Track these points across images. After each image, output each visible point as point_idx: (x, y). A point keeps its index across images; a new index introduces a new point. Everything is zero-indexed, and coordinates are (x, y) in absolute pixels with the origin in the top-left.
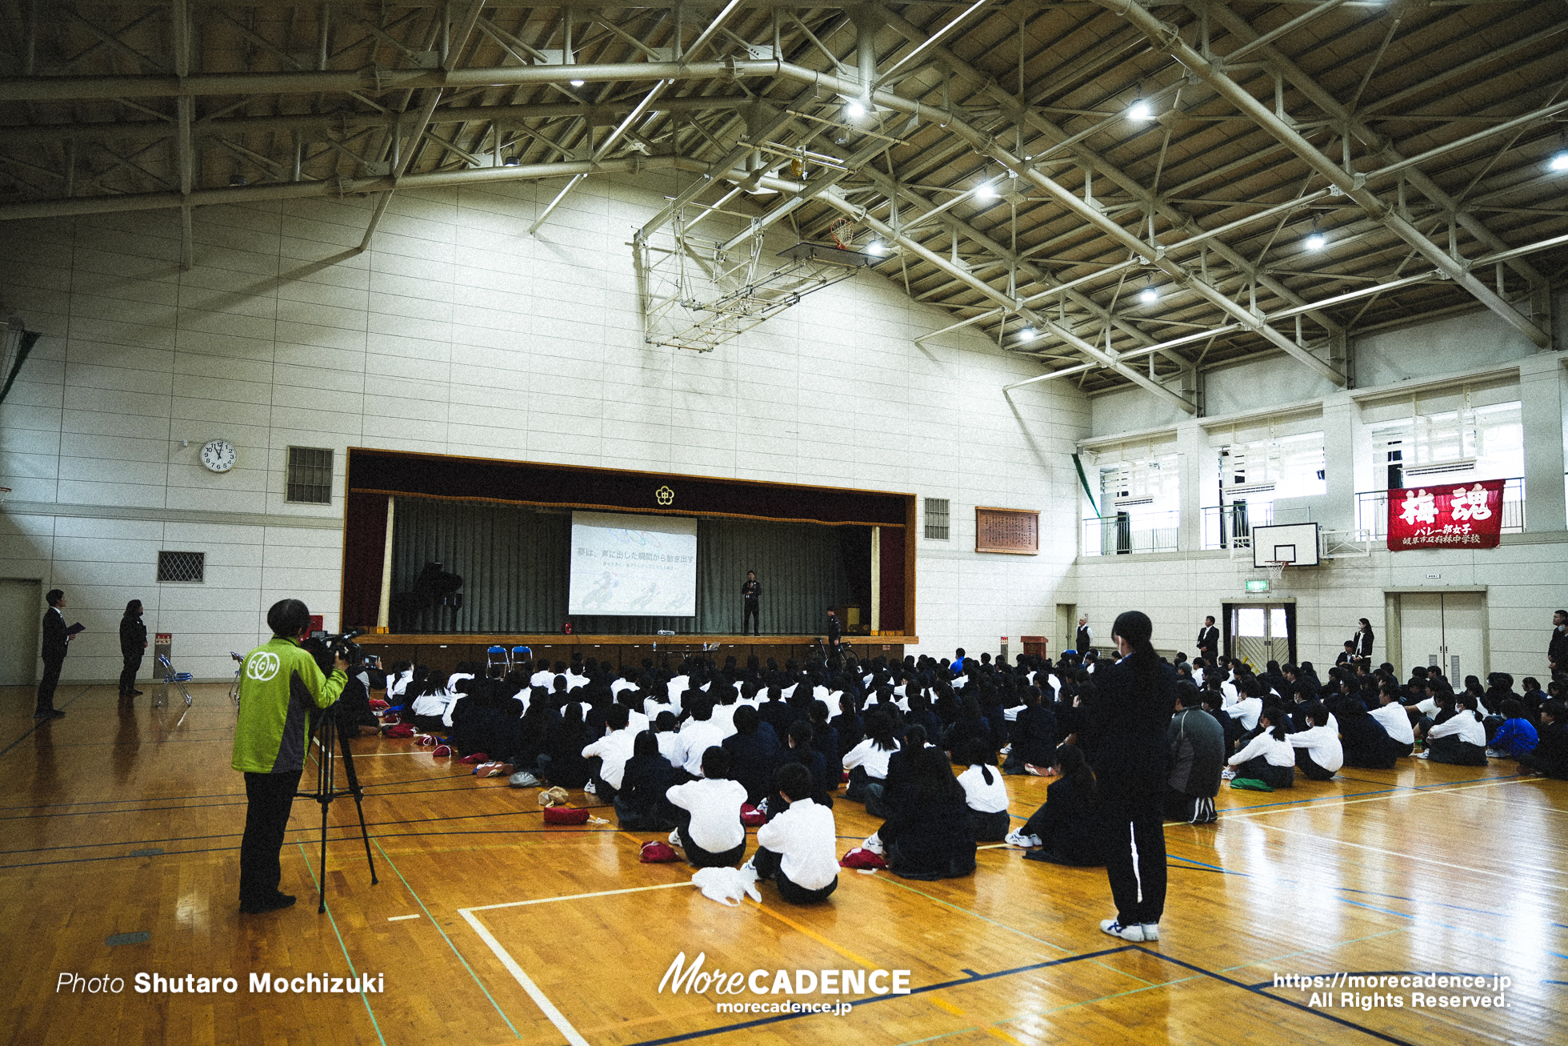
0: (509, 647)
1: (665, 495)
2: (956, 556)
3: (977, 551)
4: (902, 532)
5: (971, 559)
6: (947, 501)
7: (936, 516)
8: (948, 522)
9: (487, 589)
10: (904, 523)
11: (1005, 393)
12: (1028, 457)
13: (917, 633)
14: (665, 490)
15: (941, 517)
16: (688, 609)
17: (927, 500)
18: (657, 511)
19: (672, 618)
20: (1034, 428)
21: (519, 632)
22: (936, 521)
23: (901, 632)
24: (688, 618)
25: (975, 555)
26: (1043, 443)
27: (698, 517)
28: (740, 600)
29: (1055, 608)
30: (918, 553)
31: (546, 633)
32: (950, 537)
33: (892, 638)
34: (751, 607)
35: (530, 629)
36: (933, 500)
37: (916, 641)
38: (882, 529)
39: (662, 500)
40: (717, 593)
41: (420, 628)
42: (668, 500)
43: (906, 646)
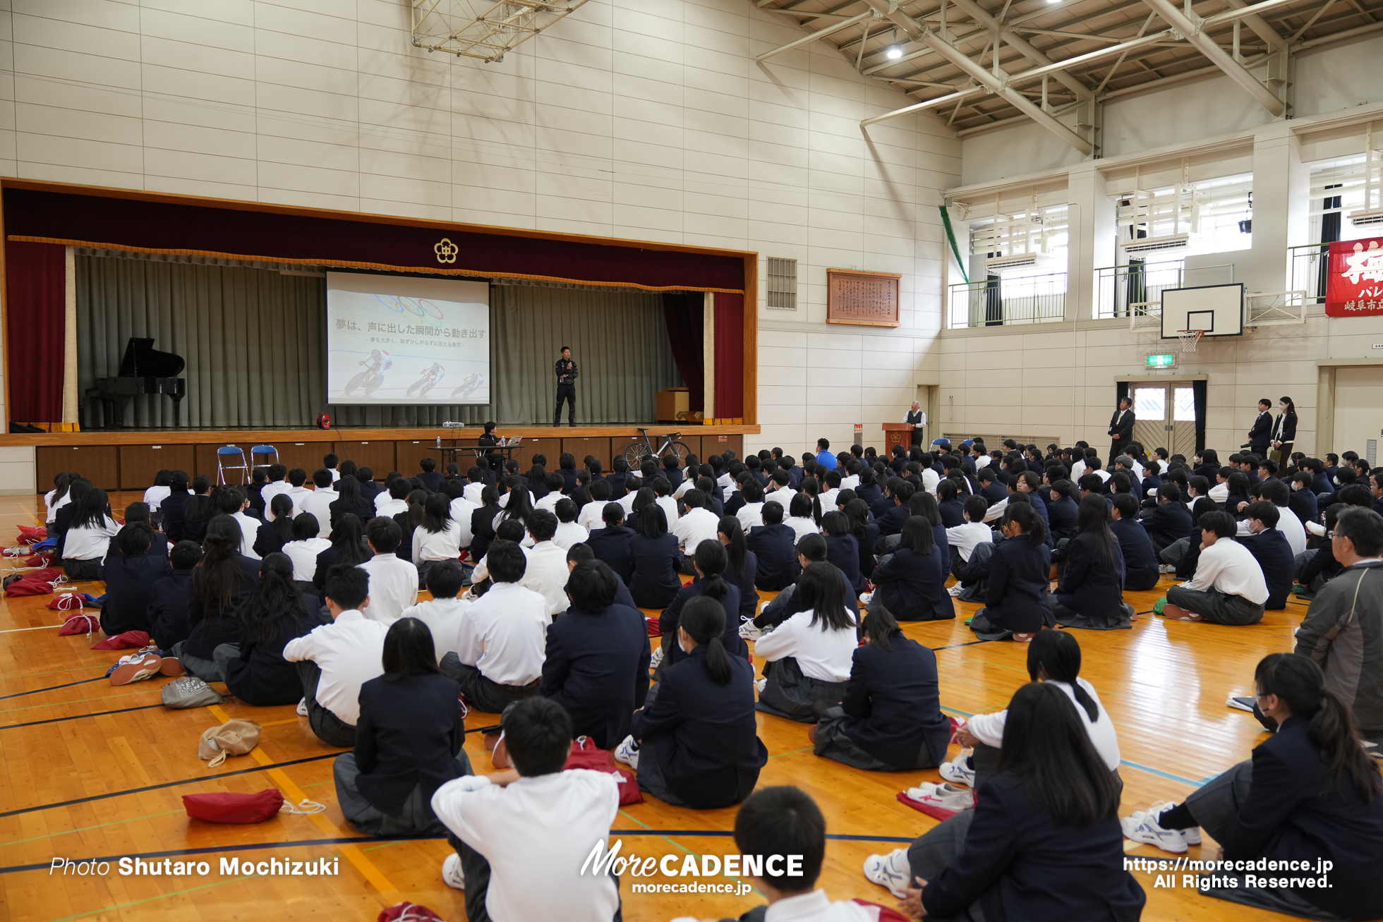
0: (247, 446)
1: (447, 250)
2: (805, 328)
3: (828, 323)
4: (741, 297)
5: (822, 333)
6: (794, 262)
7: (781, 280)
8: (795, 287)
9: (219, 375)
10: (743, 289)
11: (863, 128)
12: (887, 208)
13: (759, 421)
14: (446, 244)
15: (787, 281)
16: (481, 395)
17: (770, 260)
18: (436, 271)
19: (461, 407)
20: (895, 173)
21: (265, 427)
22: (781, 285)
23: (739, 420)
24: (480, 407)
25: (825, 327)
26: (906, 193)
27: (489, 280)
28: (551, 382)
29: (915, 390)
30: (759, 324)
31: (302, 427)
32: (799, 305)
33: (728, 427)
34: (566, 393)
35: (279, 423)
36: (777, 260)
37: (757, 430)
38: (716, 295)
39: (443, 257)
40: (515, 376)
41: (132, 424)
42: (450, 257)
43: (745, 436)
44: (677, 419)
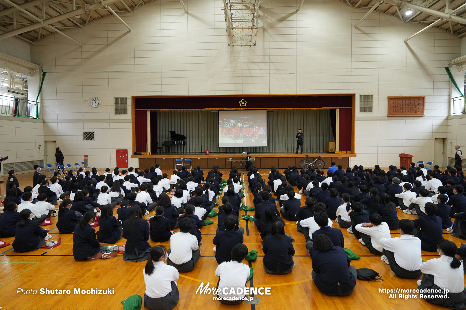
1: (243, 103)
2: (378, 119)
3: (388, 117)
4: (351, 109)
5: (385, 120)
6: (372, 96)
7: (366, 102)
8: (372, 104)
10: (352, 107)
11: (406, 43)
12: (419, 71)
13: (356, 153)
14: (243, 101)
15: (369, 103)
17: (361, 96)
18: (240, 109)
20: (422, 57)
22: (366, 104)
23: (349, 152)
25: (387, 118)
26: (428, 64)
29: (434, 140)
30: (356, 119)
32: (374, 111)
33: (344, 154)
34: (300, 143)
36: (364, 96)
37: (355, 155)
38: (340, 109)
39: (242, 105)
42: (244, 105)
43: (350, 158)
44: (330, 151)
